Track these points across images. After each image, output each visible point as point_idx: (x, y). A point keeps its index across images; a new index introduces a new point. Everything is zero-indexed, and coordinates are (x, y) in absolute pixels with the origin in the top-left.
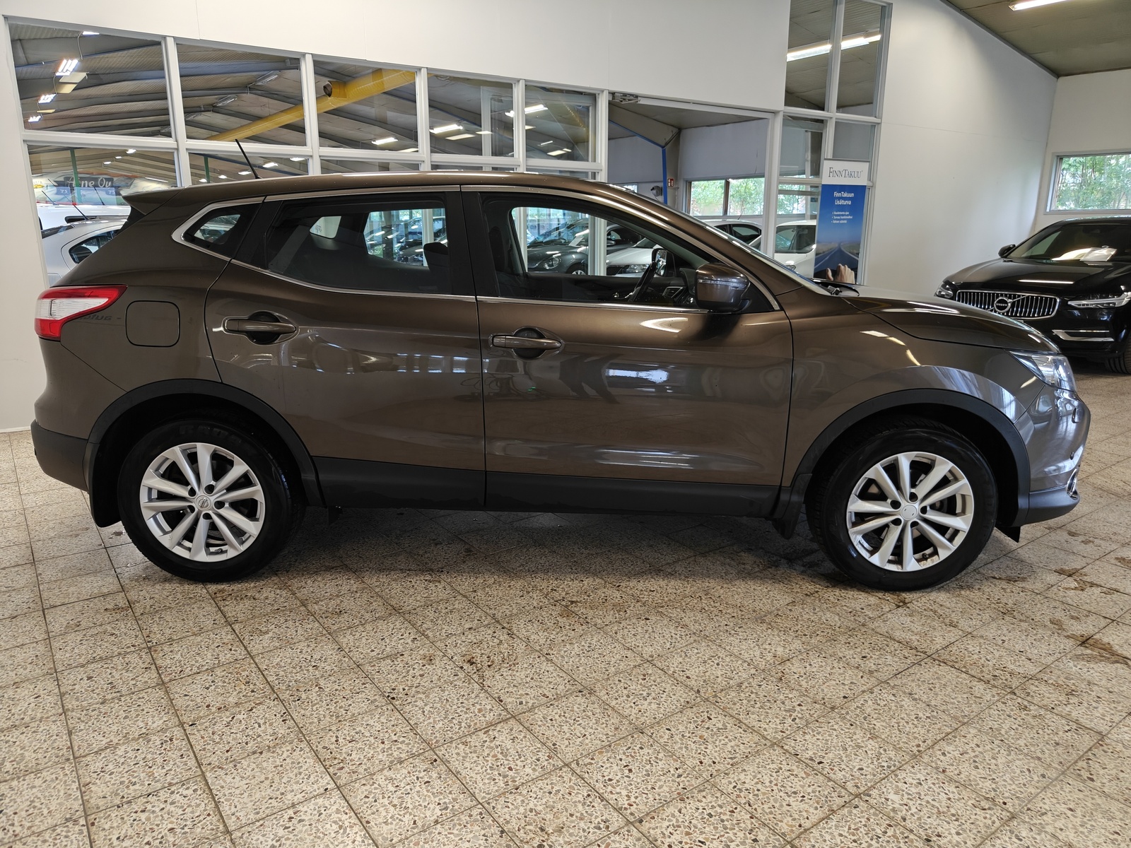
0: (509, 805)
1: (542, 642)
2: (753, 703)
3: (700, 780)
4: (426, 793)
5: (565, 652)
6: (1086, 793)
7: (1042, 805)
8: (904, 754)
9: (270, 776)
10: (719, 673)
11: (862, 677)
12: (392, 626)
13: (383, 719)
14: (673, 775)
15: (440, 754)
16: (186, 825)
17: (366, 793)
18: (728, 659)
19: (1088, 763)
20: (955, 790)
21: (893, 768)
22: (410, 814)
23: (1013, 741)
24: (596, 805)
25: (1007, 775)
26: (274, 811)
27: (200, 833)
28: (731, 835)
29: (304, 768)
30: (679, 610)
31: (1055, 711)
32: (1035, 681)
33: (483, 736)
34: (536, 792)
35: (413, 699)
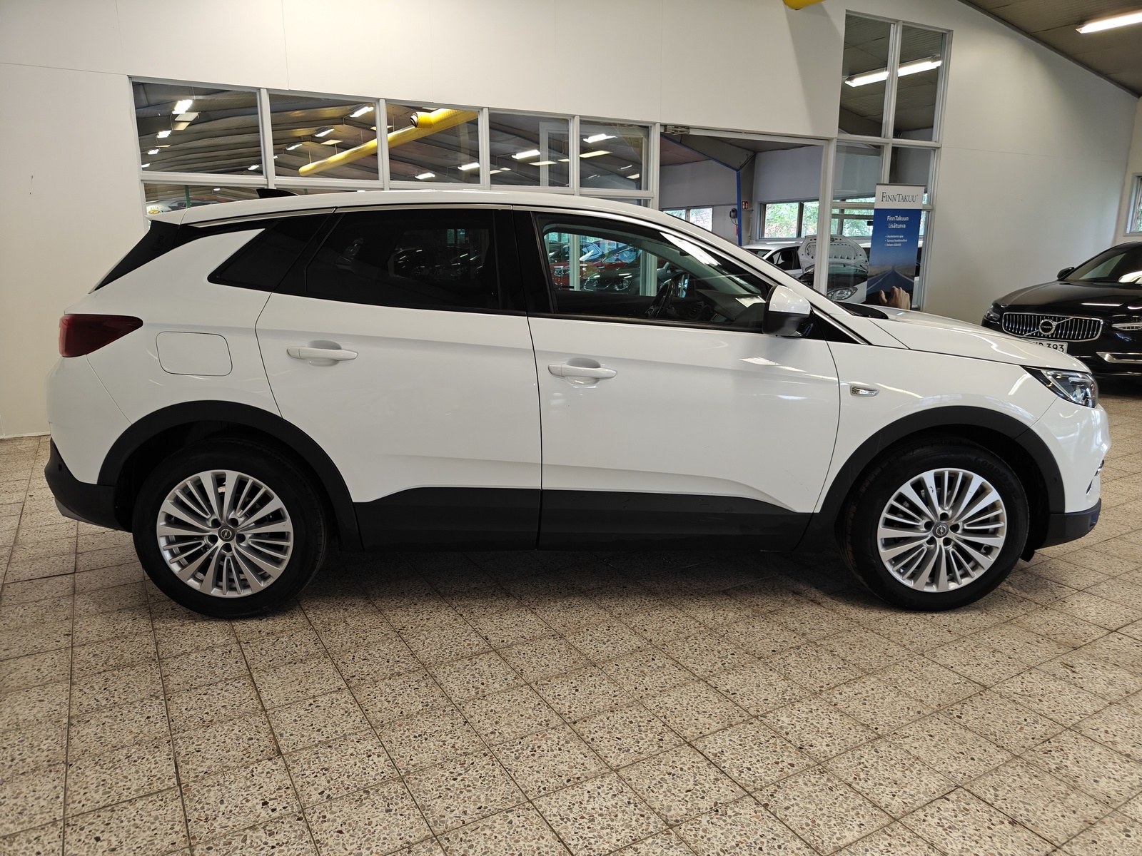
0: (476, 706)
2: (693, 651)
3: (631, 700)
4: (414, 695)
6: (950, 726)
7: (908, 731)
8: (806, 691)
9: (300, 678)
11: (795, 637)
13: (391, 647)
14: (610, 695)
15: (431, 671)
16: (234, 705)
17: (368, 693)
18: (683, 619)
20: (839, 718)
21: (793, 700)
22: (399, 707)
23: (905, 688)
24: (543, 710)
25: (888, 711)
26: (300, 699)
27: (244, 709)
28: (643, 735)
29: (326, 674)
31: (953, 669)
32: (946, 647)
33: (467, 662)
34: (498, 700)
35: (418, 635)
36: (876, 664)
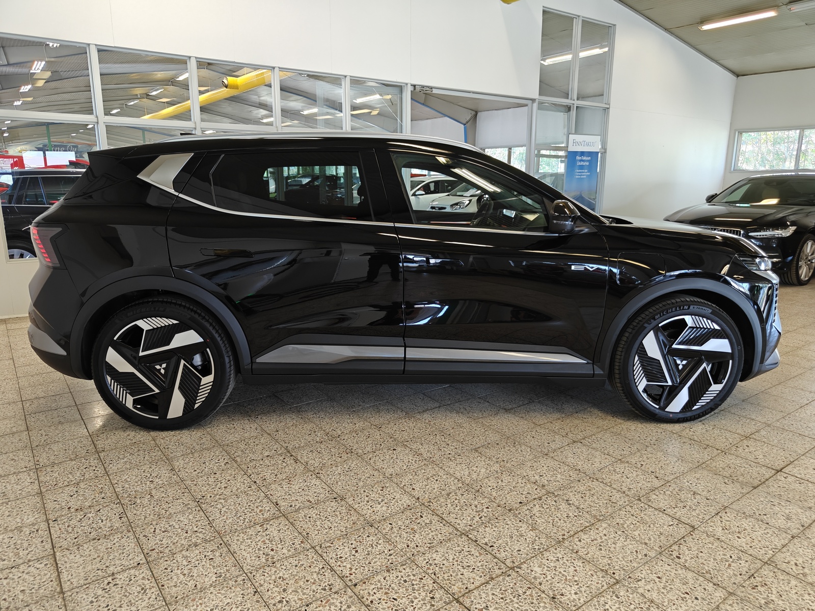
0: (266, 574)
1: (316, 465)
2: (455, 506)
3: (404, 558)
4: (208, 566)
5: (331, 472)
6: (673, 567)
7: (639, 574)
8: (552, 540)
9: (101, 555)
10: (436, 486)
11: (536, 489)
12: (213, 454)
13: (191, 517)
14: (386, 554)
15: (225, 540)
16: (33, 588)
17: (166, 567)
18: (444, 477)
19: (679, 547)
20: (581, 565)
21: (542, 550)
22: (194, 580)
23: (631, 532)
24: (326, 574)
25: (620, 555)
26: (99, 578)
27: (42, 593)
28: (417, 594)
29: (127, 549)
30: (418, 444)
31: (666, 512)
32: (657, 492)
33: (258, 528)
34: (286, 566)
35: (216, 503)
36: (604, 511)
